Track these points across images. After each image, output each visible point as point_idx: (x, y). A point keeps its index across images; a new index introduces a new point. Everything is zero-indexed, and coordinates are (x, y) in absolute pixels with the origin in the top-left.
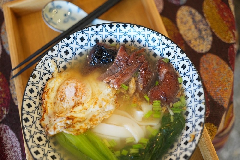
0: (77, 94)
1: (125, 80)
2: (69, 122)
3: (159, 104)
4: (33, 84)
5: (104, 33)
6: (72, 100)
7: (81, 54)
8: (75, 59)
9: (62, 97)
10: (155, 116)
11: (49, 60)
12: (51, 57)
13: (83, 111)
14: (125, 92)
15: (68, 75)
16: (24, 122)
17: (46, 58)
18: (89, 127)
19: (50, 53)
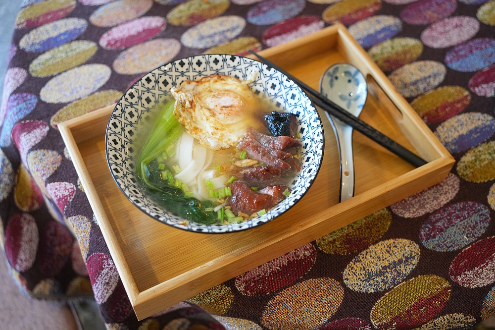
0: (224, 109)
1: (251, 153)
2: (188, 104)
3: (227, 194)
4: (224, 60)
5: (307, 118)
6: (216, 104)
7: (278, 104)
8: (271, 100)
9: (218, 95)
10: (211, 192)
11: (258, 70)
12: (261, 71)
13: (204, 117)
14: (236, 156)
15: (249, 97)
16: (179, 61)
17: (258, 64)
18: (187, 127)
19: (265, 66)
